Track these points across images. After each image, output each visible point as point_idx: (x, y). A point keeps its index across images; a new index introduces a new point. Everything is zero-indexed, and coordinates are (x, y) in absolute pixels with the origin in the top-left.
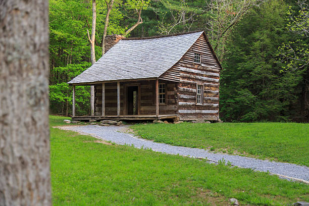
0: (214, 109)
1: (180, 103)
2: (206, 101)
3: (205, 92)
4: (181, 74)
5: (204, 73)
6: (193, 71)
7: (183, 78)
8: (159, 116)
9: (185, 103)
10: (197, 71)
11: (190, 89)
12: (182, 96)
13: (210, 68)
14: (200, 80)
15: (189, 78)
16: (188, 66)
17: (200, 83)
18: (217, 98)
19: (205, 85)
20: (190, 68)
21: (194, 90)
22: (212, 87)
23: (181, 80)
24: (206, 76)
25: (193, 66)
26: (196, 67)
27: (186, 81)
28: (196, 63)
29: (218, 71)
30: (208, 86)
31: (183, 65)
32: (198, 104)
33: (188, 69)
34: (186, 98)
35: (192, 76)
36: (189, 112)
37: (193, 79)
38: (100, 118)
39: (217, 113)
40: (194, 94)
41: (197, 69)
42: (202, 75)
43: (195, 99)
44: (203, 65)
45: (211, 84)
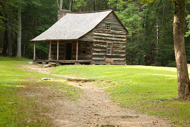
0: (122, 57)
1: (94, 54)
2: (115, 53)
3: (114, 47)
4: (95, 37)
5: (114, 35)
6: (104, 34)
7: (96, 39)
8: (78, 61)
9: (98, 54)
10: (107, 35)
11: (102, 45)
12: (96, 50)
13: (118, 32)
14: (110, 40)
15: (101, 39)
16: (100, 32)
17: (110, 42)
18: (124, 51)
19: (114, 43)
20: (101, 33)
21: (105, 46)
22: (120, 44)
23: (95, 40)
24: (115, 37)
25: (104, 32)
26: (106, 32)
27: (98, 41)
28: (107, 30)
29: (125, 34)
30: (117, 43)
31: (97, 31)
32: (108, 54)
33: (100, 34)
34: (98, 50)
35: (103, 38)
36: (101, 59)
37: (104, 39)
38: (48, 61)
39: (124, 61)
40: (105, 48)
41: (107, 33)
42: (112, 37)
43: (105, 52)
44: (112, 31)
45: (119, 42)
